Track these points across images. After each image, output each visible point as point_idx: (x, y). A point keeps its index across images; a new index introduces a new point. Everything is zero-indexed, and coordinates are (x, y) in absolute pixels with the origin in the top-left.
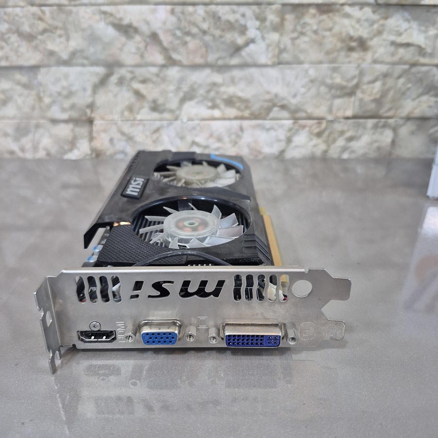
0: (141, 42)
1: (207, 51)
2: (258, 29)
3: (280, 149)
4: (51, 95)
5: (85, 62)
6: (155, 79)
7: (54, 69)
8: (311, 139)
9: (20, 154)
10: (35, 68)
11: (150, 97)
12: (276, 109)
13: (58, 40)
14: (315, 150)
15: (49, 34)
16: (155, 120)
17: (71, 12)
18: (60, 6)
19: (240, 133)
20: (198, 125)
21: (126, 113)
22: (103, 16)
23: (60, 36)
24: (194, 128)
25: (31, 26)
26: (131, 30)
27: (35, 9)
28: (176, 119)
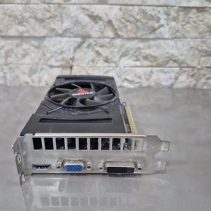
0: (102, 25)
1: (137, 31)
2: (165, 19)
3: (172, 83)
4: (51, 53)
5: (71, 35)
6: (108, 45)
7: (53, 39)
8: (188, 78)
9: (32, 84)
10: (43, 38)
11: (104, 55)
12: (171, 62)
13: (57, 23)
14: (190, 84)
15: (52, 19)
16: (106, 67)
17: (65, 8)
18: (59, 4)
19: (151, 74)
20: (129, 70)
21: (90, 63)
22: (83, 10)
23: (58, 21)
24: (126, 71)
25: (43, 15)
26: (98, 19)
27: (46, 6)
28: (117, 66)
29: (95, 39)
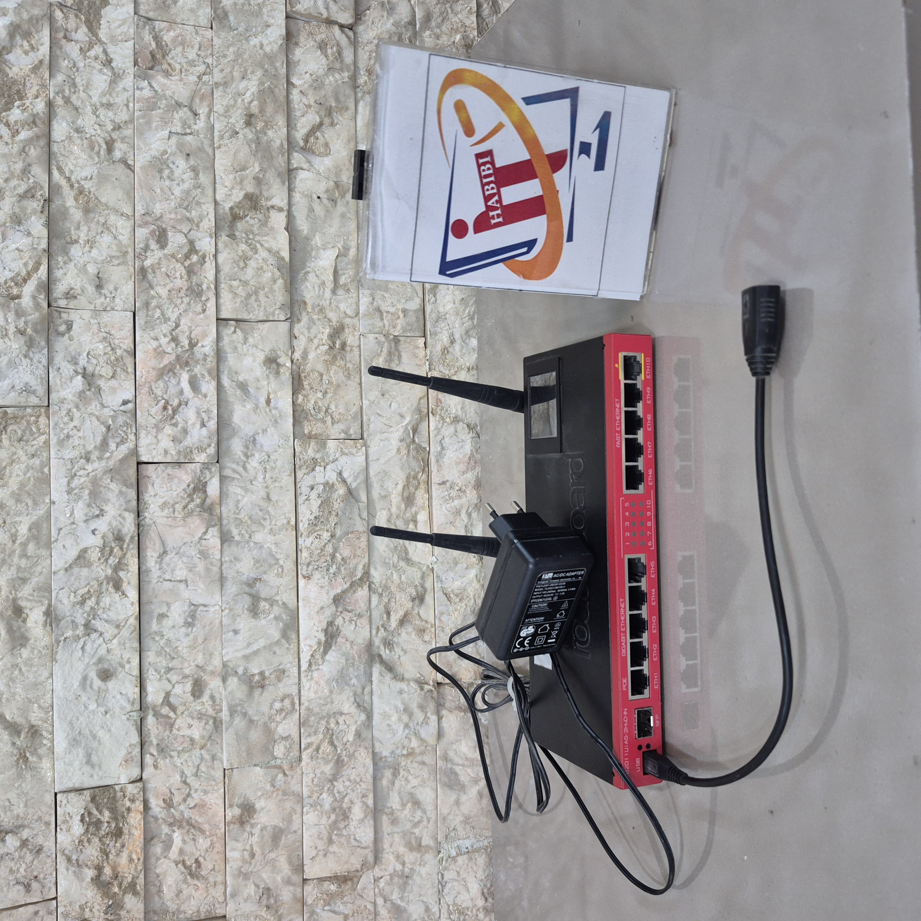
0: (343, 618)
1: (353, 532)
2: (325, 469)
3: (466, 429)
4: (408, 738)
5: (367, 690)
6: (386, 600)
7: (376, 733)
9: (482, 784)
10: (376, 758)
11: (407, 605)
12: (416, 440)
13: (342, 727)
15: (335, 737)
16: (434, 598)
17: (308, 709)
18: (300, 724)
21: (427, 638)
22: (314, 667)
26: (331, 629)
28: (432, 570)
29: (374, 632)
